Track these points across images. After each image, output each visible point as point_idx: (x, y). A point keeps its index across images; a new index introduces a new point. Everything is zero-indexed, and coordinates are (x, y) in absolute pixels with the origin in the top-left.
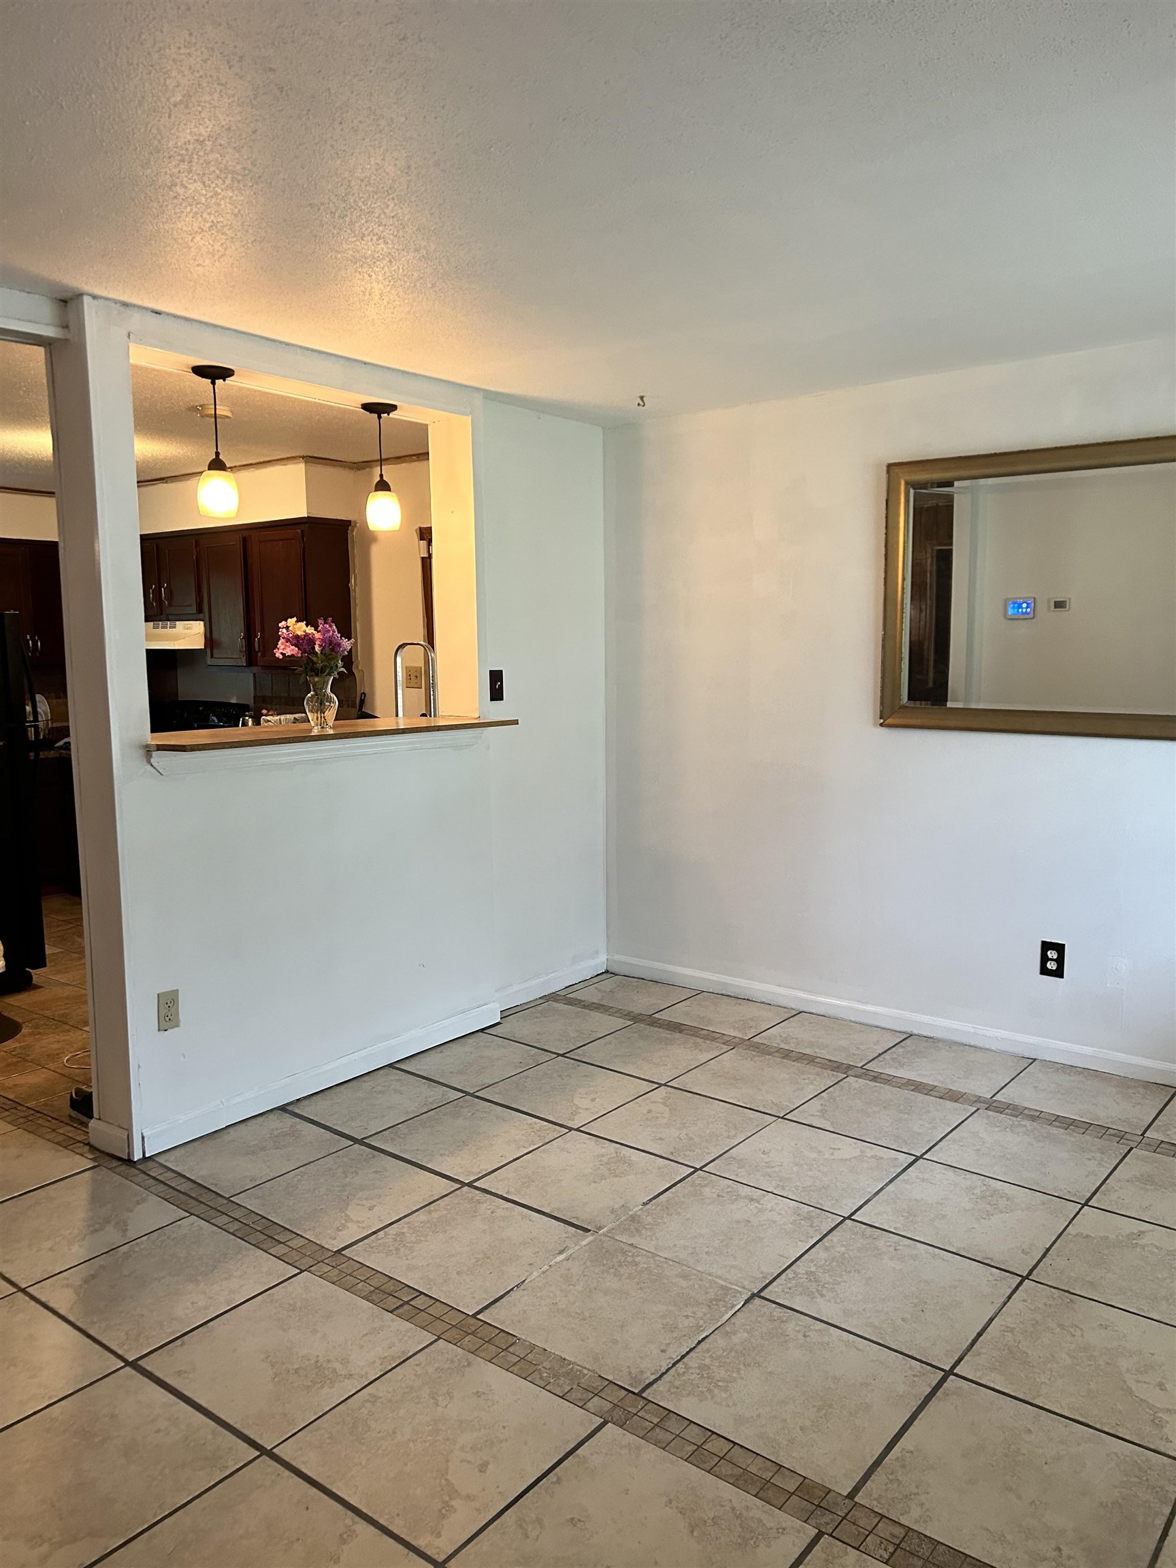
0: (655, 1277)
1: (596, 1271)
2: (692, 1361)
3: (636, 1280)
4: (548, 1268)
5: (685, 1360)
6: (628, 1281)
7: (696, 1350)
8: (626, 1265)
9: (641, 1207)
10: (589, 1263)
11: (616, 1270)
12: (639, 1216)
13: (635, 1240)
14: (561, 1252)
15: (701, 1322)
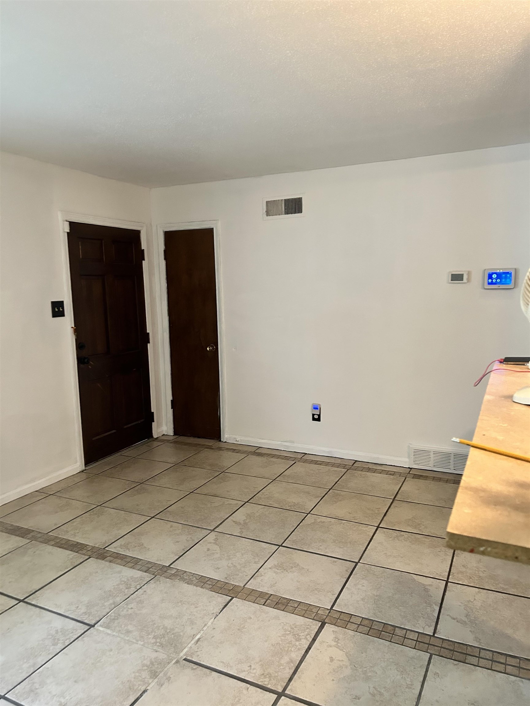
0: (145, 629)
1: (177, 629)
2: (133, 590)
3: (155, 626)
4: (204, 629)
5: (136, 590)
6: (160, 625)
7: (130, 594)
8: (161, 635)
9: (148, 688)
10: (182, 634)
11: (166, 632)
12: (151, 678)
13: (154, 655)
14: (199, 639)
15: (125, 607)
